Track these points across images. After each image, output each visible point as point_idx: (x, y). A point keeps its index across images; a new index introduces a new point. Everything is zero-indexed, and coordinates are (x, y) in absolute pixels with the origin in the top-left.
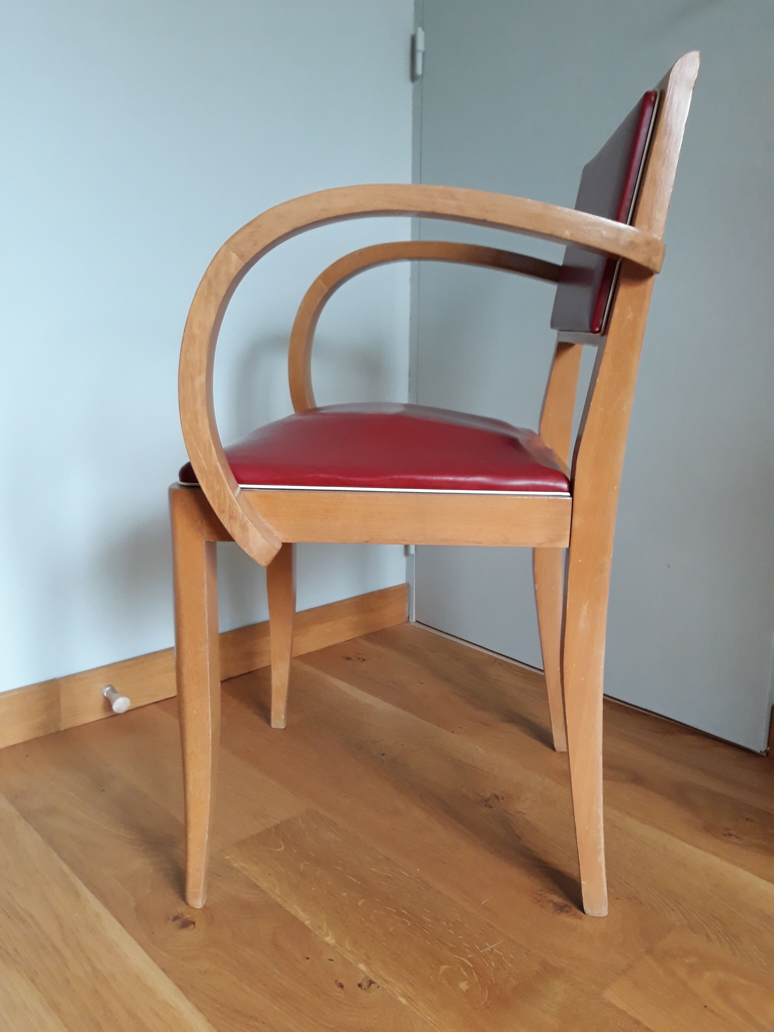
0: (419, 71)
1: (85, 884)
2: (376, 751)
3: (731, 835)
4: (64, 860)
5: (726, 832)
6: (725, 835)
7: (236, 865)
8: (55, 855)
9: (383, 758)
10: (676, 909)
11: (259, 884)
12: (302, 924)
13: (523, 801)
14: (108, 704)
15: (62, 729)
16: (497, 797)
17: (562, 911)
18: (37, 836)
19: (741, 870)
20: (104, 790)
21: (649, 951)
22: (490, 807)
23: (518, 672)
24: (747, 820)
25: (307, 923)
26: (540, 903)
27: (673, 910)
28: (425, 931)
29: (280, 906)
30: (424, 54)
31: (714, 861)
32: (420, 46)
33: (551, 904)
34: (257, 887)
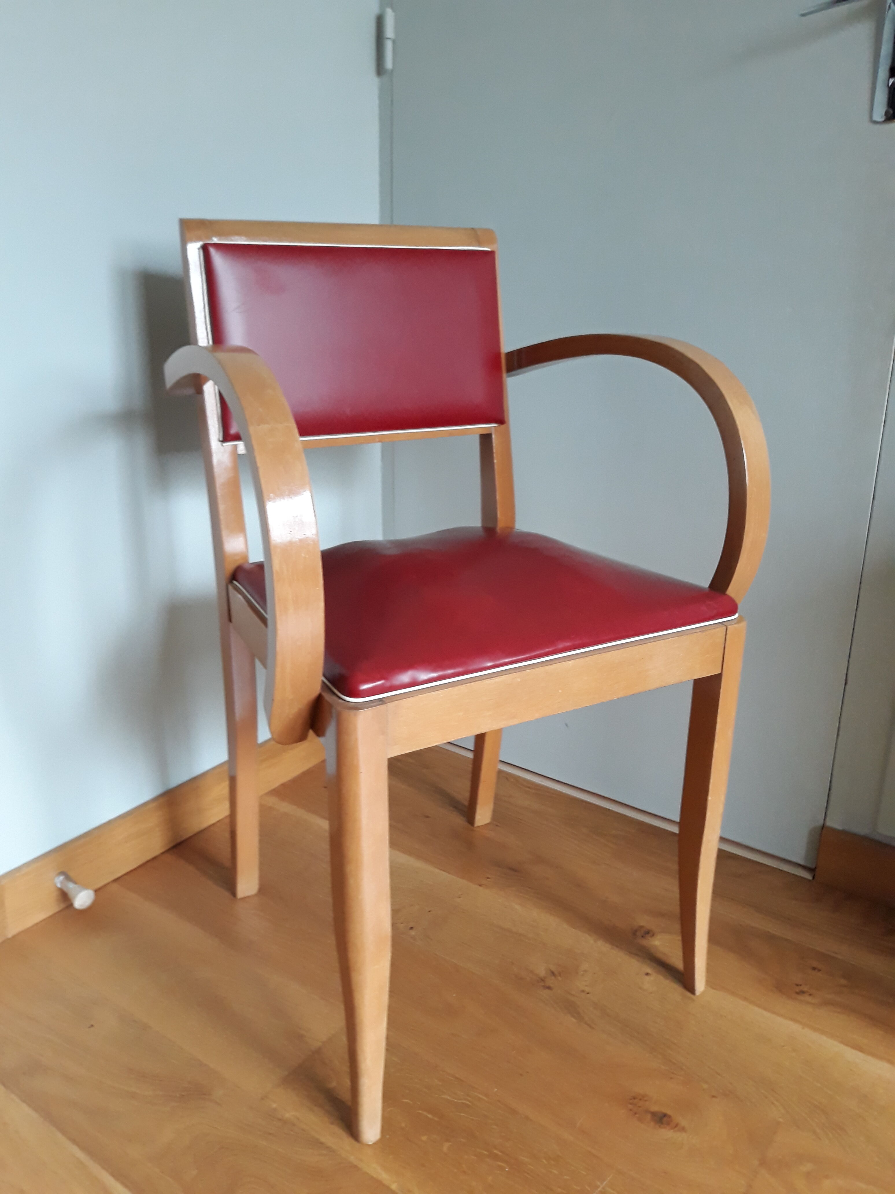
0: (389, 64)
1: (113, 1175)
2: (402, 923)
3: (803, 992)
4: (74, 1141)
5: (798, 989)
6: (797, 993)
7: (287, 1116)
8: (59, 1135)
9: (413, 933)
10: (776, 1102)
11: (323, 1139)
12: (388, 1188)
13: (583, 975)
14: (65, 897)
15: (10, 935)
16: (553, 973)
17: (662, 1123)
18: (25, 1109)
19: (824, 1038)
20: (92, 1026)
21: (763, 1163)
22: (549, 988)
23: (529, 788)
24: (814, 969)
25: (394, 1187)
26: (637, 1115)
27: (773, 1103)
28: (527, 1175)
29: (356, 1167)
30: (394, 42)
31: (795, 1027)
32: (390, 31)
33: (649, 1116)
34: (322, 1143)
